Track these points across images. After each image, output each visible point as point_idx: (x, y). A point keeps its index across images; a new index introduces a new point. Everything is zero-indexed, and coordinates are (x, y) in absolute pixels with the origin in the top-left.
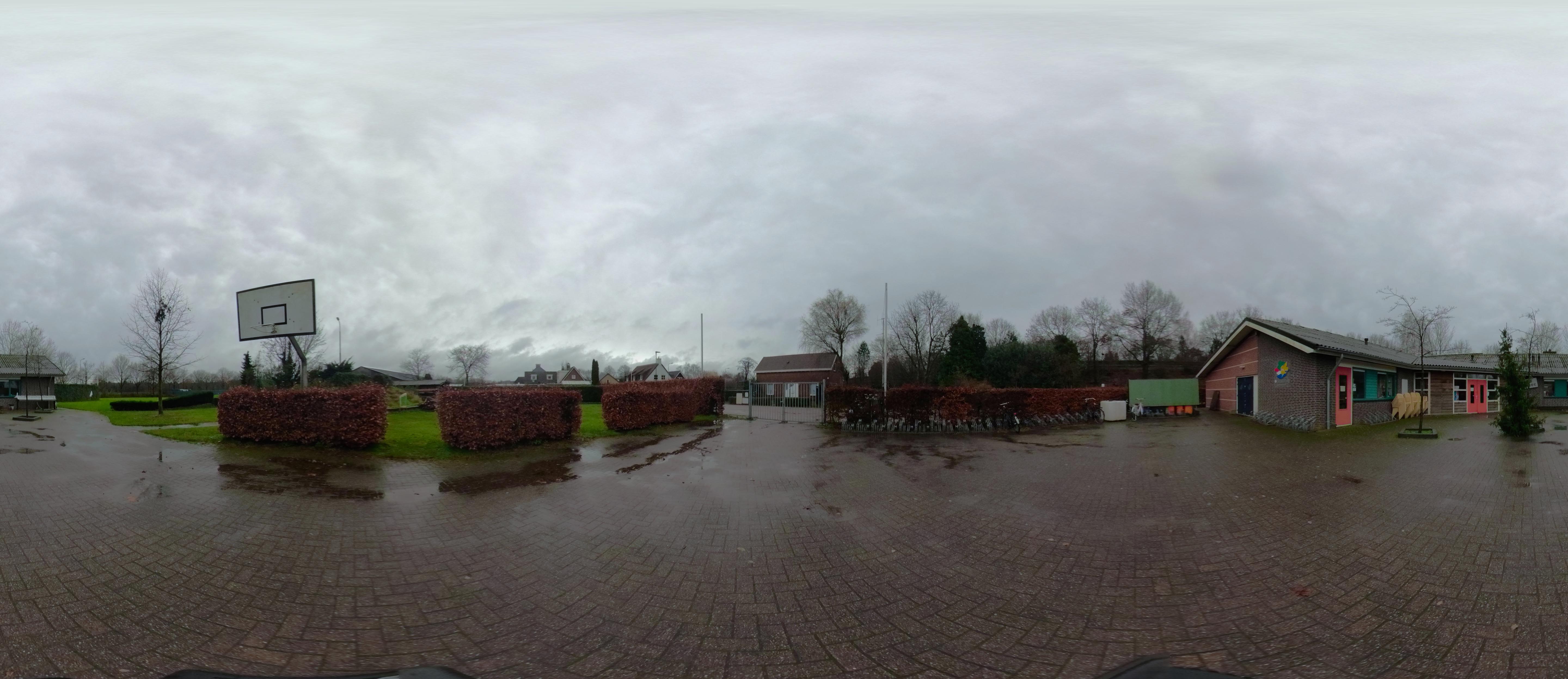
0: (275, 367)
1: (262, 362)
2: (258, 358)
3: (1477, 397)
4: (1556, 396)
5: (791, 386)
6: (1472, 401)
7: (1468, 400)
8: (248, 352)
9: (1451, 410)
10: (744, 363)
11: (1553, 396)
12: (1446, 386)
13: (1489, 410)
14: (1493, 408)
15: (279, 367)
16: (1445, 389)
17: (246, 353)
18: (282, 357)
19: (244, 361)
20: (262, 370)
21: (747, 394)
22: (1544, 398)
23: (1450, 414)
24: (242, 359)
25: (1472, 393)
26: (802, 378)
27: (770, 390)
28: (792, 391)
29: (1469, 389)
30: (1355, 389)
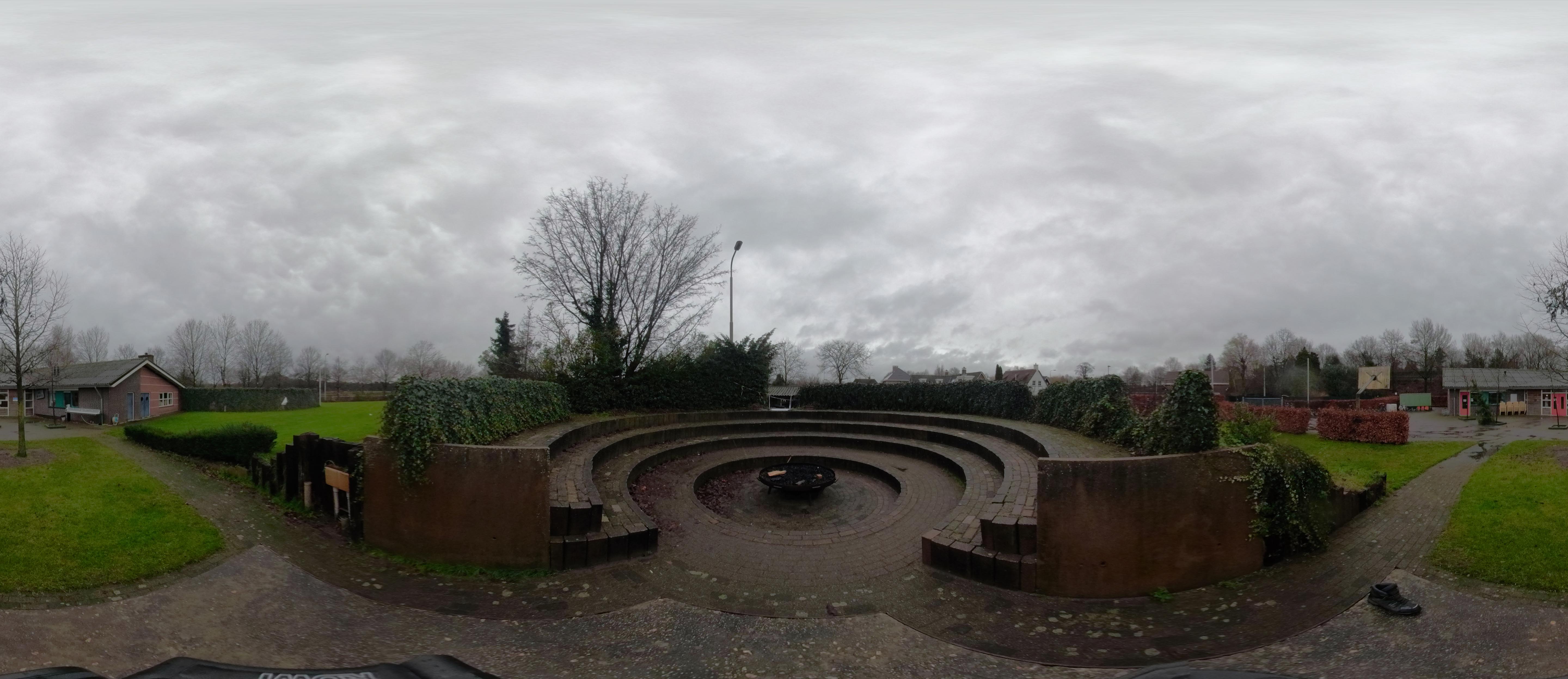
0: (568, 341)
1: (537, 336)
2: (528, 325)
3: (1559, 405)
6: (1555, 407)
7: (1551, 407)
8: (506, 315)
12: (1537, 398)
15: (582, 340)
17: (501, 318)
18: (590, 310)
19: (496, 336)
20: (535, 353)
24: (492, 332)
25: (1555, 402)
29: (1553, 400)
30: (1472, 401)
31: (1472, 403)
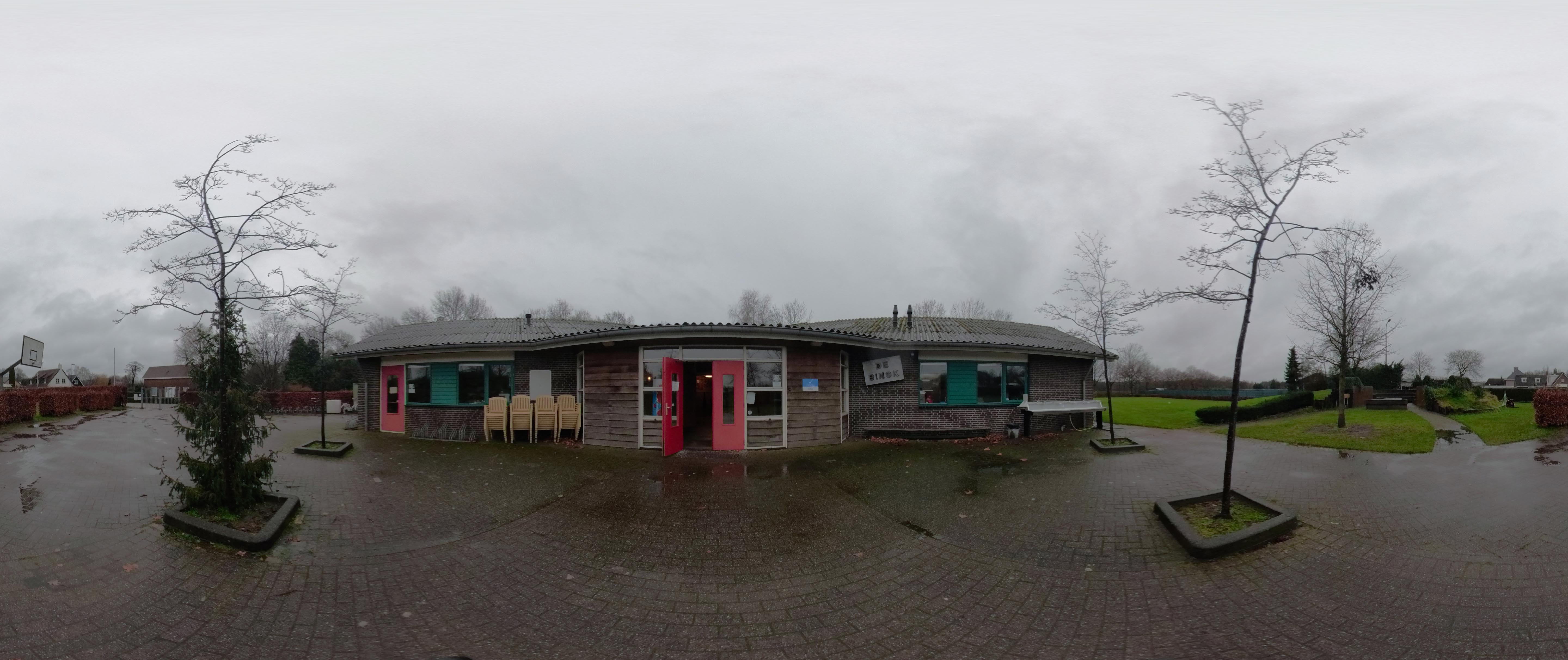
4: (952, 402)
5: (169, 389)
9: (632, 439)
10: (132, 366)
11: (942, 403)
12: (622, 380)
13: (749, 443)
14: (764, 439)
16: (618, 388)
21: (140, 395)
22: (921, 408)
23: (630, 446)
26: (176, 383)
27: (154, 392)
28: (171, 393)
30: (412, 391)
31: (411, 397)
